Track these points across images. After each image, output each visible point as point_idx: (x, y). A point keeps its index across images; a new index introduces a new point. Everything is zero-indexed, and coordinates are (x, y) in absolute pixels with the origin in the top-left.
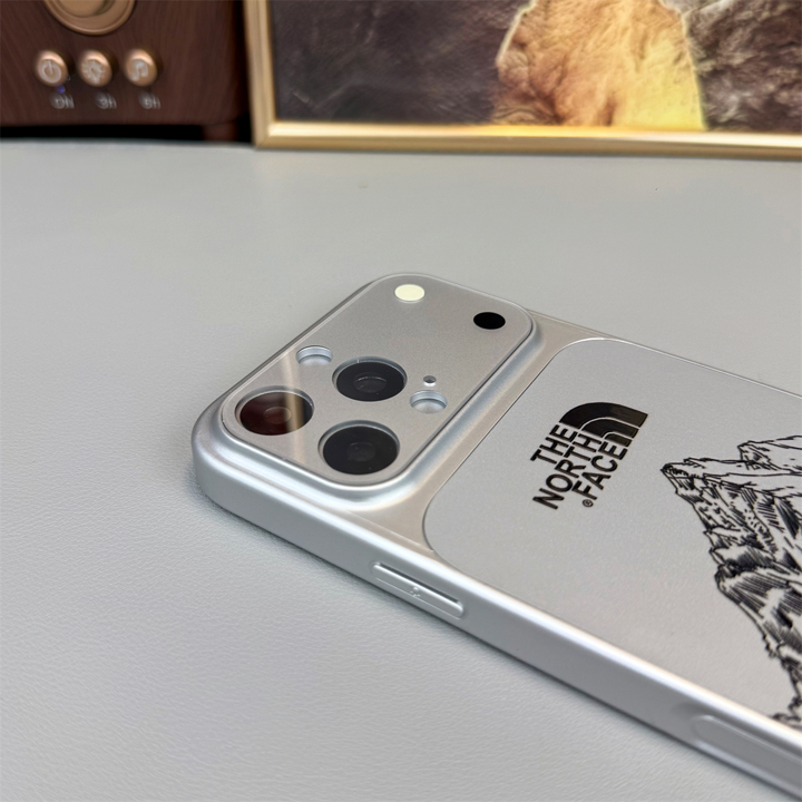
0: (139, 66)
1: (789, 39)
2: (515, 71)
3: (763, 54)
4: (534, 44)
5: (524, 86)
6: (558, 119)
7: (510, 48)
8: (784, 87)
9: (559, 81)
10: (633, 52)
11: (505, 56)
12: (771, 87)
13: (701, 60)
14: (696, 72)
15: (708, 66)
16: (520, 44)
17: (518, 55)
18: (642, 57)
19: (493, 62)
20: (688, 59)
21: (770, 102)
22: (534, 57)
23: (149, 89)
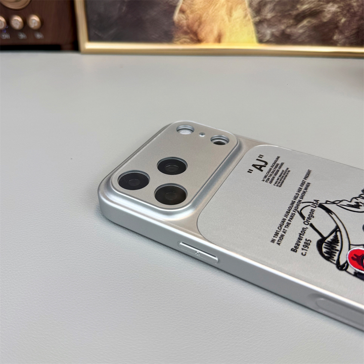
0: (34, 21)
1: (288, 8)
2: (181, 22)
3: (279, 14)
4: (188, 12)
5: (185, 28)
6: (199, 41)
7: (179, 13)
8: (288, 27)
9: (199, 26)
10: (227, 14)
11: (177, 16)
12: (283, 27)
13: (255, 17)
14: (253, 22)
15: (257, 19)
16: (182, 11)
17: (182, 16)
18: (231, 16)
19: (172, 19)
20: (249, 16)
21: (283, 33)
22: (188, 16)
23: (38, 30)
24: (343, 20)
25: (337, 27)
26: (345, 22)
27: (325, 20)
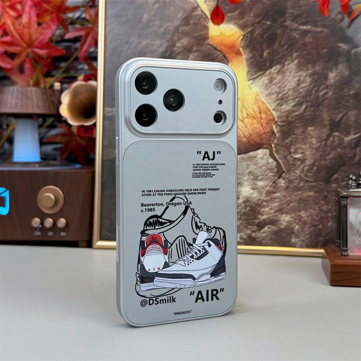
0: (61, 222)
1: (252, 217)
3: (245, 222)
8: (253, 232)
12: (249, 232)
21: (250, 237)
23: (63, 229)
24: (297, 227)
25: (293, 233)
26: (299, 228)
27: (282, 227)
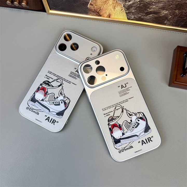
4: (94, 5)
6: (100, 15)
7: (90, 5)
10: (113, 8)
13: (126, 10)
19: (87, 6)
